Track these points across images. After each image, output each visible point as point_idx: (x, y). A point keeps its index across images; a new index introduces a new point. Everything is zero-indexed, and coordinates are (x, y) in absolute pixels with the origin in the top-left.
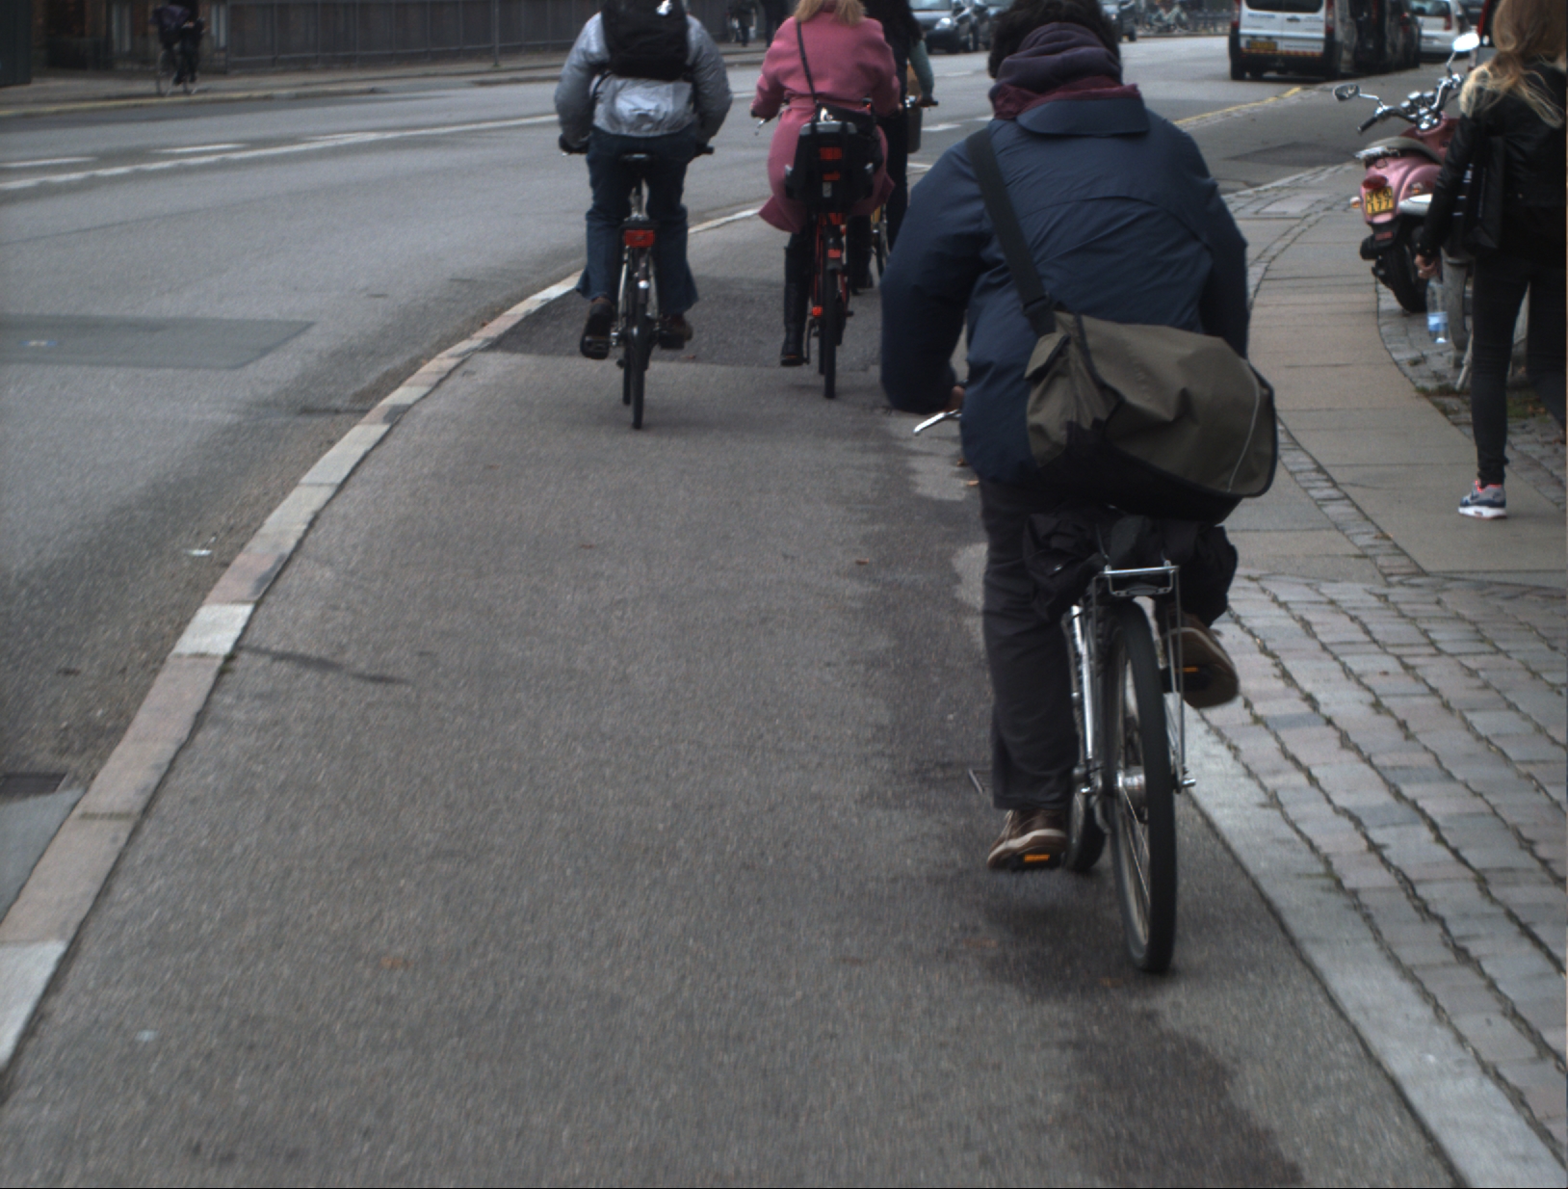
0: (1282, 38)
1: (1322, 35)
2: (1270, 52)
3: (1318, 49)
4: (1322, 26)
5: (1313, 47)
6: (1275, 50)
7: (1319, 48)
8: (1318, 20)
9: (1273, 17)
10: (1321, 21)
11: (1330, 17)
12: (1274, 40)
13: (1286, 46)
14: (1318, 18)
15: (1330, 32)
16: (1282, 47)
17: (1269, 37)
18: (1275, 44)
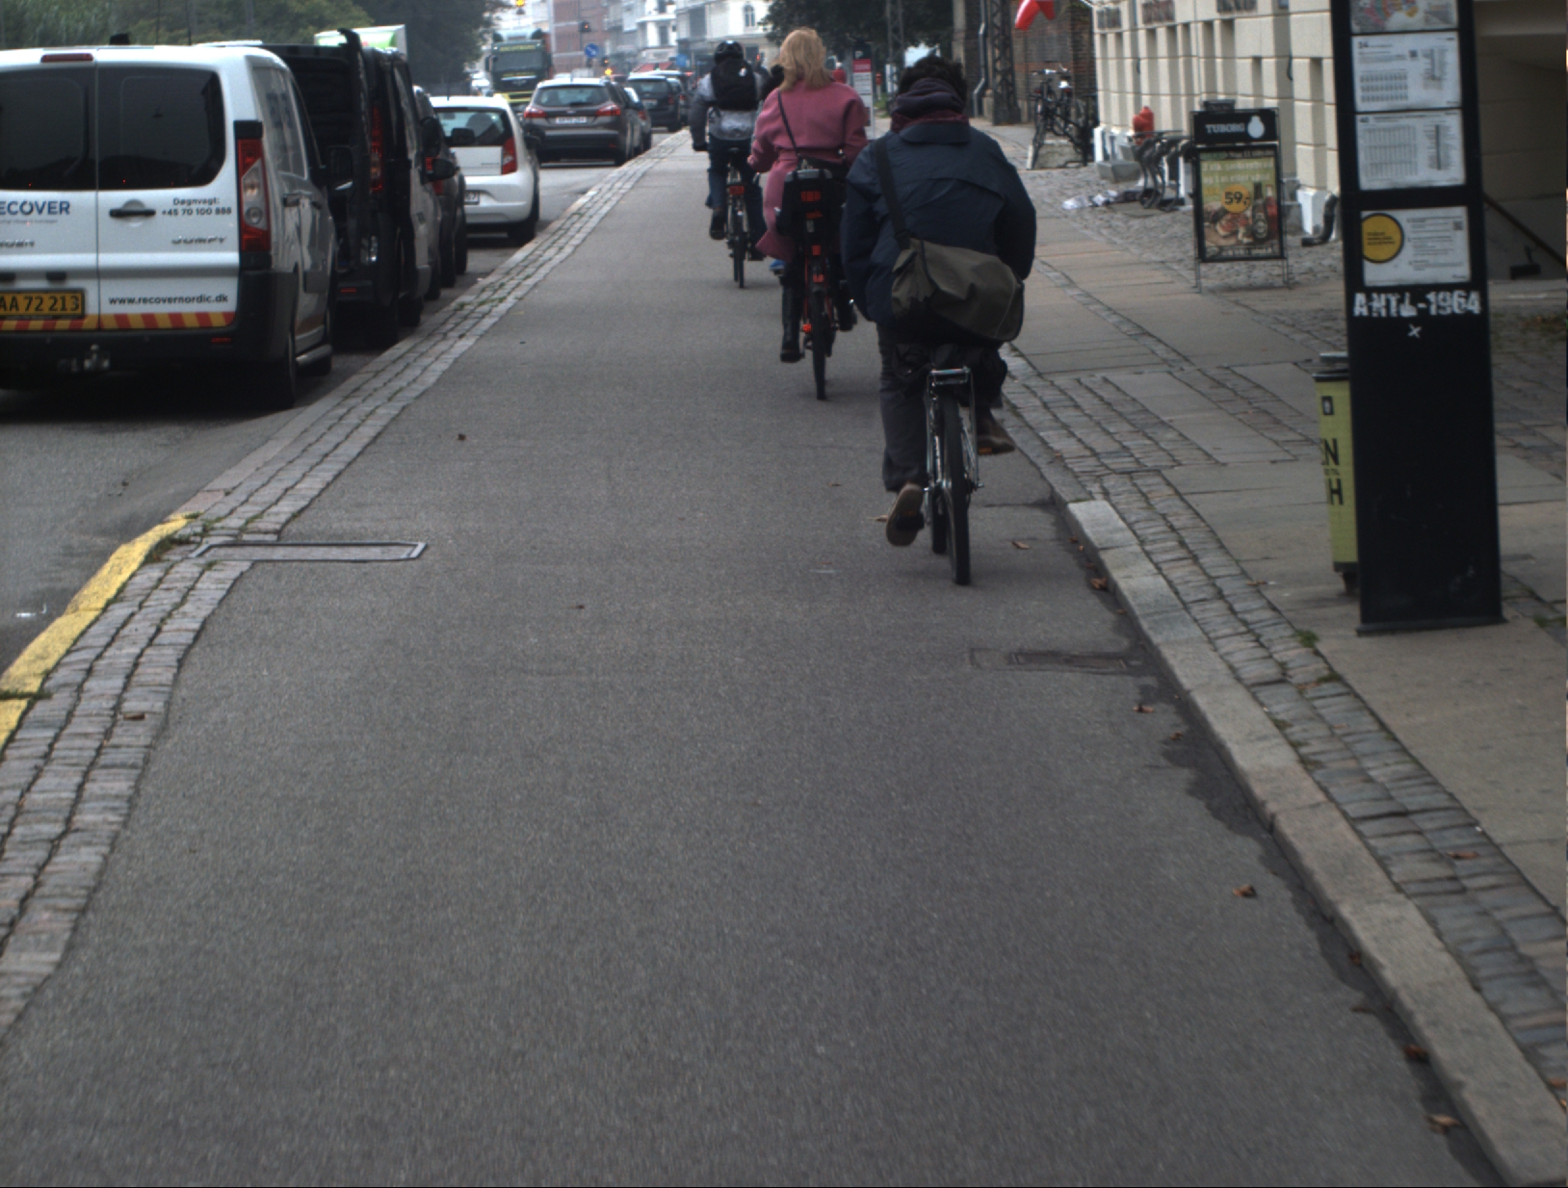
0: (99, 274)
1: (231, 257)
2: (63, 324)
3: (221, 300)
4: (230, 225)
5: (201, 299)
6: (82, 316)
7: (222, 298)
8: (209, 207)
9: (65, 207)
10: (226, 211)
11: (251, 195)
12: (73, 284)
13: (113, 301)
14: (212, 201)
15: (254, 243)
16: (101, 303)
17: (57, 276)
18: (80, 295)
